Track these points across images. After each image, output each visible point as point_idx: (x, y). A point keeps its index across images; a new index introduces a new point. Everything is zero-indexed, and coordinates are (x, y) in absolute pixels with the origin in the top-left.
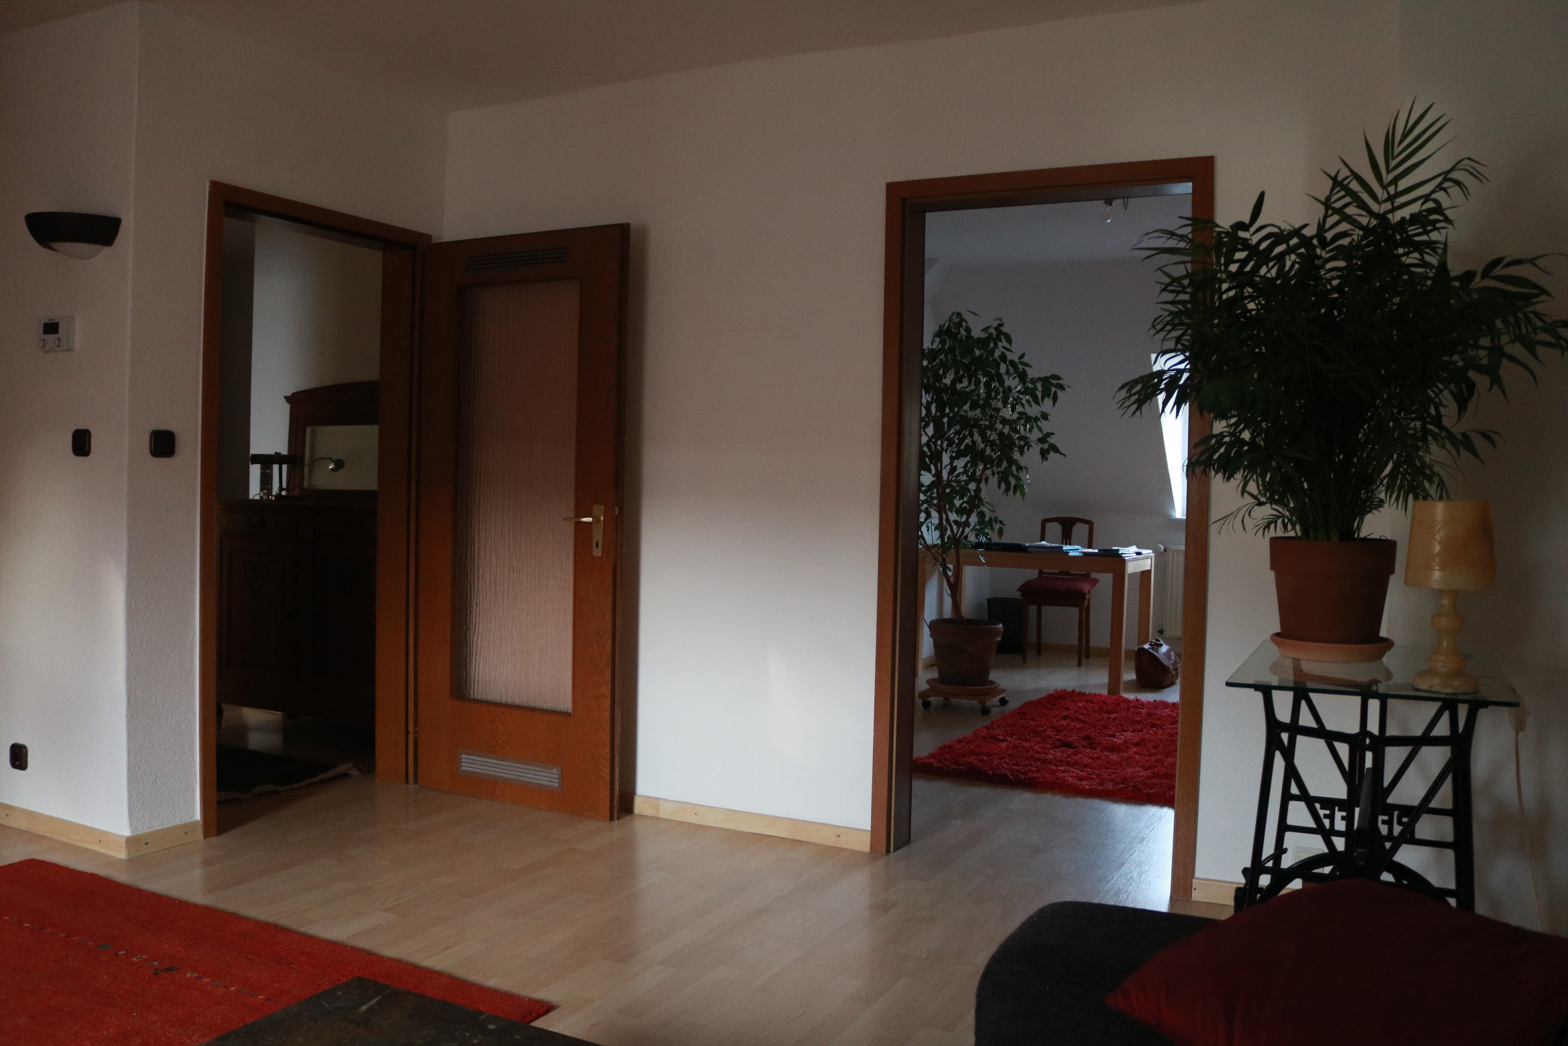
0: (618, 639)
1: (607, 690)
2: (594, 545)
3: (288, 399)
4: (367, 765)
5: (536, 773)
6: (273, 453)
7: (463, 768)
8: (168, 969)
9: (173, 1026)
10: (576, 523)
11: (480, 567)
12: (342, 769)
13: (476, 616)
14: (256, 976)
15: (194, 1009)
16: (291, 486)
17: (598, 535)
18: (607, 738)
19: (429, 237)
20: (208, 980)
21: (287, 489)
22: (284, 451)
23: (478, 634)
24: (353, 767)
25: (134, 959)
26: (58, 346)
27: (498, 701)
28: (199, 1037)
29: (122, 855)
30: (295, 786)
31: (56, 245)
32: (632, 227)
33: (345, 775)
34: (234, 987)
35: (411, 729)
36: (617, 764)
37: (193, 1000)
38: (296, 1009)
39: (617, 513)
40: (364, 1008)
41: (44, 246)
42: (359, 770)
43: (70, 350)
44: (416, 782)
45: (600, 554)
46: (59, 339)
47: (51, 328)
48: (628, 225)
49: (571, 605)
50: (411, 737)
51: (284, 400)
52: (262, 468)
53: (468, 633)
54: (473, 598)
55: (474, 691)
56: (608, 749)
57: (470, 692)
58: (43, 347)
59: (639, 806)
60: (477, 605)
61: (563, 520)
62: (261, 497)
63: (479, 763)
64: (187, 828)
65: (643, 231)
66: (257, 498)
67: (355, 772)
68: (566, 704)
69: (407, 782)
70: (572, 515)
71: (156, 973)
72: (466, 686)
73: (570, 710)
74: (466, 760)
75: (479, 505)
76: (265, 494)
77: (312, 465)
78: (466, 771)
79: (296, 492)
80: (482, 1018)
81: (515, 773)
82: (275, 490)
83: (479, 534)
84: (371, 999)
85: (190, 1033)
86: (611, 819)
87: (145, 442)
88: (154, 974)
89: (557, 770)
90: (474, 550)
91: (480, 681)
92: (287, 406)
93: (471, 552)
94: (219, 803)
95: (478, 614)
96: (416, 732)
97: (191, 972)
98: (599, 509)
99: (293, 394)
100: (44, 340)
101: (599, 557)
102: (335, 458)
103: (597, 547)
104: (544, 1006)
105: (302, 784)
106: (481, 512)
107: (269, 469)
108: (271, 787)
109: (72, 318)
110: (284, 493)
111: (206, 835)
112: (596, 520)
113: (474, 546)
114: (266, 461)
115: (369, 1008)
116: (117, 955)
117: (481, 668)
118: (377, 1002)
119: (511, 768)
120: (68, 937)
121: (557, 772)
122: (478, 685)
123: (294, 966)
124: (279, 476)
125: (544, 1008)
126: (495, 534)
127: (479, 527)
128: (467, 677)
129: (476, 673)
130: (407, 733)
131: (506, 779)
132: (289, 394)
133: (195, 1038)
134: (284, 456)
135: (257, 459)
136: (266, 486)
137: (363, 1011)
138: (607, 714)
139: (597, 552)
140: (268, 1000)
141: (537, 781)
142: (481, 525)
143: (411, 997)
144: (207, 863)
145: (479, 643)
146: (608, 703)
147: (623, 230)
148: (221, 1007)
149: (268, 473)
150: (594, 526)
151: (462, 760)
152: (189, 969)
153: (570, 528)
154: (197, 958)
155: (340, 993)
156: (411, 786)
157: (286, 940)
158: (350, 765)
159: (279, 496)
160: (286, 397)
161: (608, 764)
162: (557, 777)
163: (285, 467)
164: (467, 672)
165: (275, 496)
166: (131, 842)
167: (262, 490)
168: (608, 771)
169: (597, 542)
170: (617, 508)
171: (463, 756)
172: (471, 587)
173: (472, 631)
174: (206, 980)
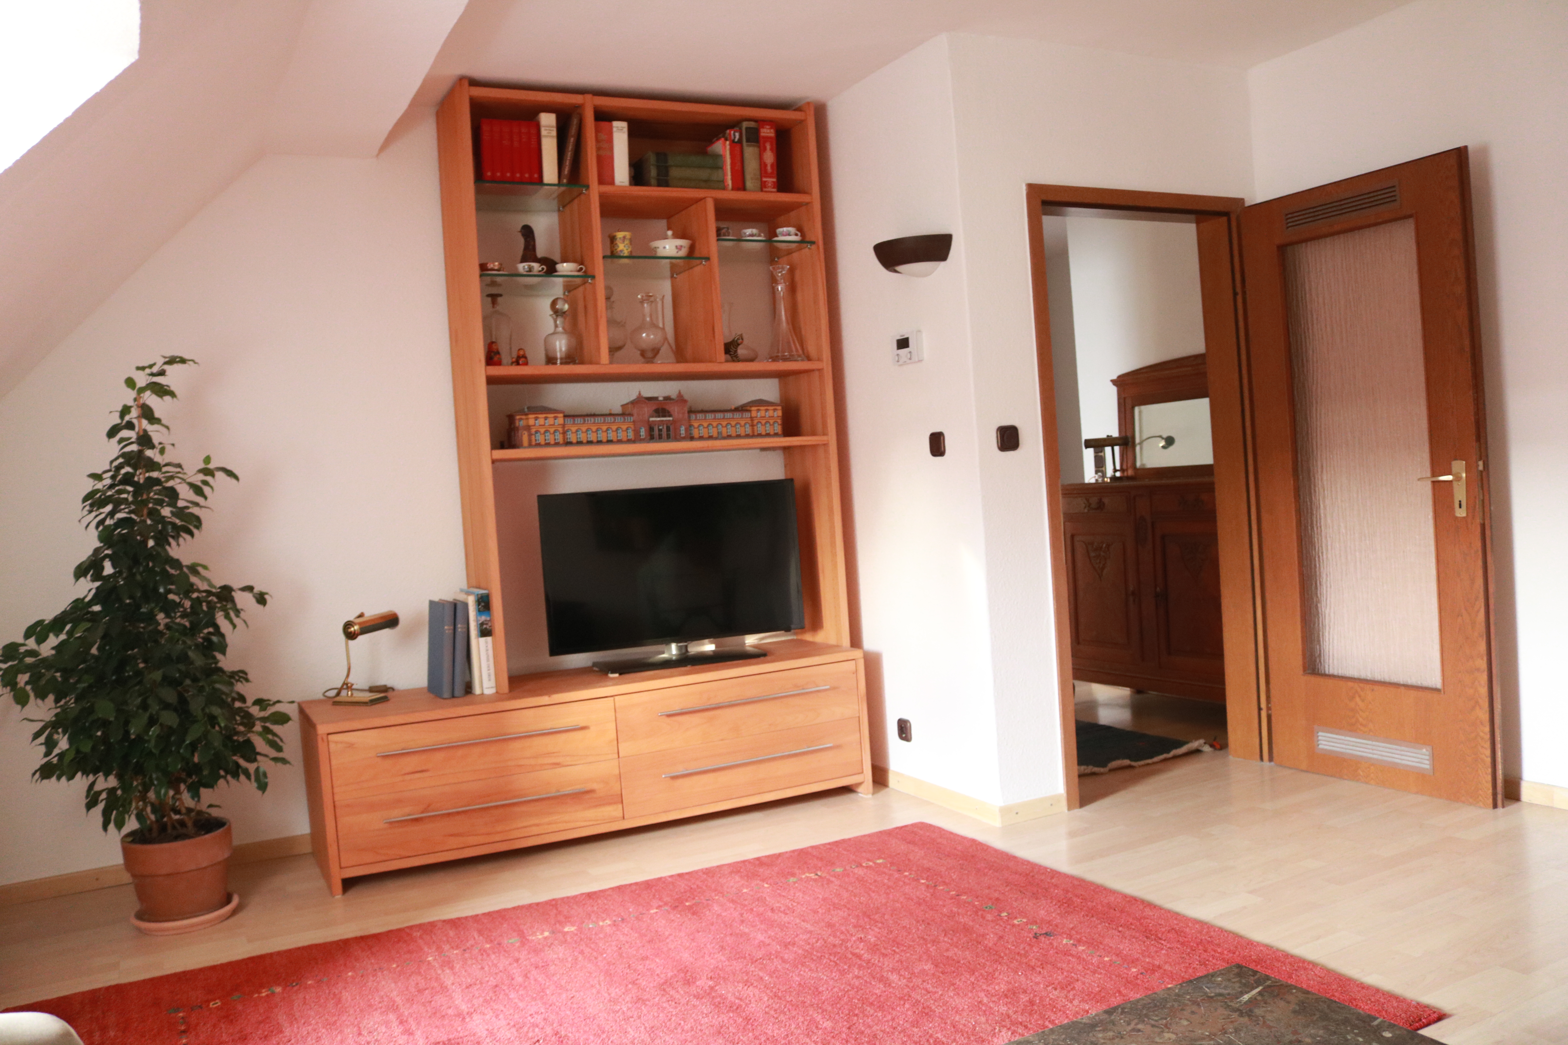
0: (1492, 607)
1: (1483, 664)
2: (1457, 505)
3: (1114, 382)
4: (1220, 743)
5: (1403, 753)
6: (1104, 436)
7: (1320, 746)
8: (1046, 934)
9: (1056, 989)
10: (1433, 482)
11: (1328, 536)
12: (1194, 745)
13: (1327, 587)
14: (1127, 949)
15: (1073, 975)
16: (1125, 467)
17: (1460, 493)
18: (1485, 717)
19: (1242, 200)
20: (1083, 948)
21: (1122, 470)
22: (1115, 433)
23: (1330, 607)
24: (1205, 743)
25: (1016, 922)
26: (910, 359)
27: (1356, 677)
28: (1080, 1002)
29: (997, 823)
30: (1149, 761)
31: (899, 268)
32: (1470, 149)
33: (1197, 751)
34: (1107, 957)
35: (1263, 705)
36: (1499, 746)
37: (1071, 966)
38: (1177, 991)
39: (1481, 468)
40: (1246, 997)
41: (891, 271)
42: (1212, 746)
43: (920, 361)
44: (1271, 759)
45: (1464, 515)
46: (910, 352)
47: (903, 343)
48: (1466, 147)
49: (1434, 572)
50: (1264, 714)
51: (1111, 384)
52: (1095, 452)
53: (1319, 605)
54: (1322, 569)
55: (1329, 666)
56: (1487, 729)
57: (1324, 667)
58: (898, 361)
59: (1527, 792)
60: (1327, 575)
61: (1419, 480)
62: (1097, 480)
63: (1339, 741)
64: (1052, 800)
65: (1484, 151)
66: (1093, 481)
67: (1207, 748)
68: (1434, 679)
69: (1262, 759)
70: (1429, 474)
71: (1036, 937)
72: (1320, 661)
73: (1439, 685)
74: (1324, 738)
75: (1322, 472)
76: (1100, 477)
77: (1141, 443)
78: (1323, 749)
79: (1130, 472)
80: (1376, 1023)
81: (1379, 752)
82: (1109, 472)
83: (1324, 502)
84: (1253, 988)
85: (1071, 997)
86: (1495, 806)
87: (992, 439)
88: (1034, 937)
89: (1427, 750)
90: (1320, 519)
91: (1336, 656)
92: (1114, 389)
93: (1317, 522)
94: (1080, 776)
95: (1329, 585)
96: (1269, 709)
97: (1067, 938)
98: (1459, 466)
99: (1119, 377)
100: (898, 355)
101: (1464, 517)
102: (1165, 436)
103: (1460, 507)
104: (1434, 1012)
105: (1156, 759)
106: (1325, 478)
107: (1101, 452)
108: (1127, 762)
109: (919, 331)
110: (1118, 474)
111: (1070, 808)
112: (1458, 478)
113: (1320, 515)
114: (1097, 445)
115: (1251, 998)
116: (1000, 916)
117: (1335, 642)
118: (1259, 992)
119: (1374, 748)
120: (958, 895)
121: (1427, 753)
122: (1333, 660)
123: (1163, 942)
124: (1112, 457)
125: (1436, 1015)
126: (1342, 501)
127: (1324, 495)
128: (1320, 651)
129: (1331, 647)
130: (1260, 709)
131: (1370, 759)
132: (1115, 377)
133: (1076, 1002)
134: (1116, 438)
135: (1089, 444)
136: (1101, 469)
137: (1245, 1000)
138: (1484, 690)
139: (1461, 513)
140: (1141, 974)
141: (1404, 762)
142: (1326, 492)
143: (1294, 991)
144: (1072, 834)
145: (1332, 615)
146: (1484, 677)
147: (1460, 155)
148: (1097, 975)
149: (1101, 456)
150: (1455, 484)
151: (1320, 738)
152: (1065, 936)
153: (1427, 489)
154: (1071, 926)
155: (1220, 979)
156: (1266, 763)
157: (1154, 915)
158: (1202, 741)
159: (1114, 478)
160: (1113, 381)
161: (1488, 745)
162: (1427, 757)
163: (1117, 448)
164: (1320, 646)
165: (1111, 478)
166: (1005, 811)
167: (1096, 472)
168: (1488, 752)
169: (1460, 501)
170: (1481, 463)
171: (1320, 734)
172: (1319, 557)
173: (1323, 604)
174: (1081, 948)
